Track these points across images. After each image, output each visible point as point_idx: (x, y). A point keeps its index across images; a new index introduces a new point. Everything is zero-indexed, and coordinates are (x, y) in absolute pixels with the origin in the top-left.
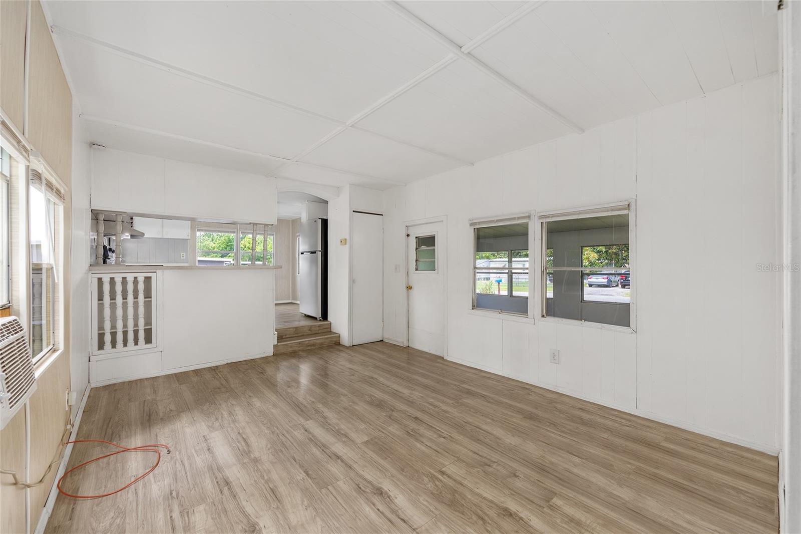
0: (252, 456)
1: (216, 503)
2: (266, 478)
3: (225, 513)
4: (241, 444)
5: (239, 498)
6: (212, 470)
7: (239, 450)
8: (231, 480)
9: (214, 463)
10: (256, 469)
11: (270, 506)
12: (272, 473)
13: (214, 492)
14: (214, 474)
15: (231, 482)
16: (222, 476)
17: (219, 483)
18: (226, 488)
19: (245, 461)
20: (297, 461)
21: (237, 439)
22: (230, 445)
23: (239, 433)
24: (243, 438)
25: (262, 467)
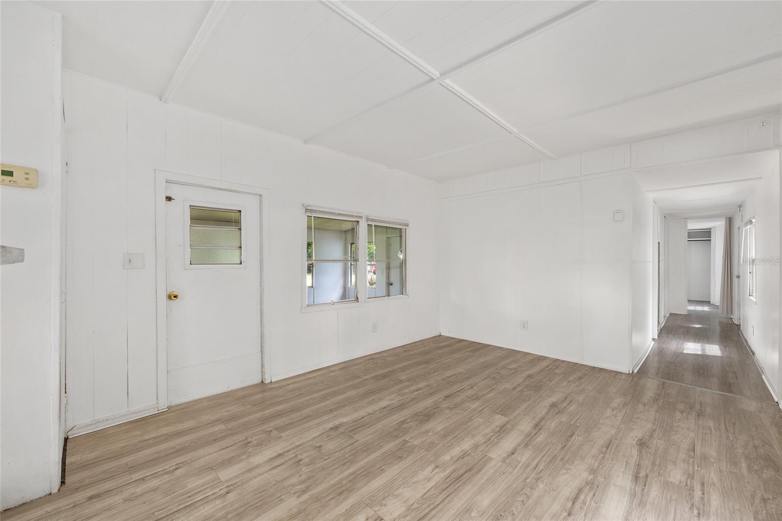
0: (591, 477)
1: (658, 473)
2: (602, 456)
3: (654, 463)
4: (585, 497)
5: (636, 462)
6: (641, 501)
7: (594, 495)
8: (631, 477)
9: (634, 506)
10: (601, 466)
11: (619, 443)
12: (593, 454)
13: (654, 481)
14: (643, 495)
15: (632, 475)
16: (635, 486)
17: (643, 484)
18: (641, 475)
19: (602, 480)
20: (564, 445)
21: (581, 508)
22: (598, 508)
23: (569, 515)
24: (574, 503)
25: (595, 463)
